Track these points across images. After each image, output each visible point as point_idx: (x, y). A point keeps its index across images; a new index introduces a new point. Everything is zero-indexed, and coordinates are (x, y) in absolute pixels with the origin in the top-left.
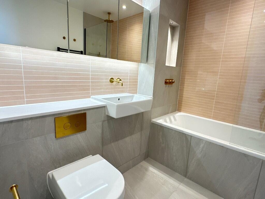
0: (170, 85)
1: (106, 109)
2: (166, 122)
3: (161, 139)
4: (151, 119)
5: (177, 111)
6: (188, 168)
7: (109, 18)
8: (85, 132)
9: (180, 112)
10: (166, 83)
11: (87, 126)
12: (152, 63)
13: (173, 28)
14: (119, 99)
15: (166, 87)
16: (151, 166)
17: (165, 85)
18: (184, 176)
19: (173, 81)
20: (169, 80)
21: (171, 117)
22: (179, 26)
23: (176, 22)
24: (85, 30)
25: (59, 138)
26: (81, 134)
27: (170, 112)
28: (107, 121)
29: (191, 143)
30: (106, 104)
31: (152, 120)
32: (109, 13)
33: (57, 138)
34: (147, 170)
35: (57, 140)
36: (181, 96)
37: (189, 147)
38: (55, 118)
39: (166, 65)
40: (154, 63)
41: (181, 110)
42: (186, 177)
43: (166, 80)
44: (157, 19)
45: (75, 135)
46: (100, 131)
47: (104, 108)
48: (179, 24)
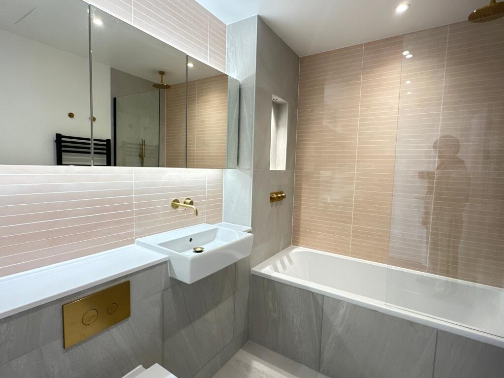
0: (279, 202)
1: (169, 267)
2: (276, 270)
3: (270, 305)
4: (250, 267)
5: (293, 245)
6: (321, 354)
7: (162, 82)
8: (128, 320)
9: (298, 246)
10: (272, 199)
11: (132, 306)
12: (247, 168)
13: (278, 107)
14: (191, 240)
15: (272, 206)
16: (255, 357)
17: (270, 203)
18: (315, 370)
19: (283, 195)
20: (276, 194)
21: (283, 258)
22: (286, 103)
23: (283, 99)
24: (114, 101)
25: (72, 347)
26: (119, 326)
27: (281, 248)
28: (170, 290)
29: (325, 309)
30: (169, 257)
31: (253, 269)
32: (162, 73)
33: (66, 348)
34: (248, 368)
35: (67, 351)
36: (297, 219)
37: (321, 316)
38: (63, 306)
39: (271, 169)
40: (250, 169)
41: (298, 242)
42: (319, 371)
43: (272, 194)
44: (253, 94)
45: (108, 332)
46: (157, 311)
47: (164, 266)
48: (287, 101)
